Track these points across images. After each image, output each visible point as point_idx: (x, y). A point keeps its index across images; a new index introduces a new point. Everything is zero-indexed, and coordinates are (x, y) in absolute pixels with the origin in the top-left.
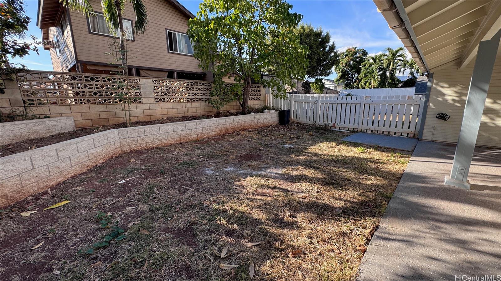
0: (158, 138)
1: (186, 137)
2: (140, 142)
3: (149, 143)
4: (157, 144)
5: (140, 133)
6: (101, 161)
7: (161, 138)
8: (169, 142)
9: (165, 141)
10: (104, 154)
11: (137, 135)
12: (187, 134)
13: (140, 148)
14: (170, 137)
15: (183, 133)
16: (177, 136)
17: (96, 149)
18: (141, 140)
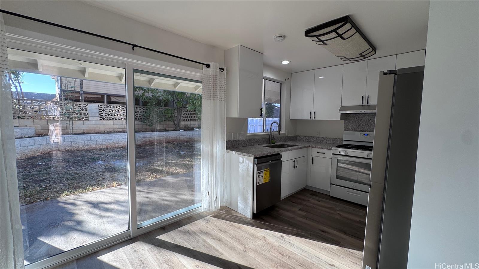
0: (89, 143)
1: (113, 144)
2: (73, 145)
3: (81, 147)
4: (87, 147)
5: (74, 139)
6: (38, 154)
7: (91, 144)
8: (98, 147)
9: (94, 146)
10: (42, 150)
11: (72, 140)
12: (114, 142)
13: (73, 149)
14: (99, 143)
15: (110, 141)
16: (105, 143)
17: (35, 146)
18: (75, 144)
